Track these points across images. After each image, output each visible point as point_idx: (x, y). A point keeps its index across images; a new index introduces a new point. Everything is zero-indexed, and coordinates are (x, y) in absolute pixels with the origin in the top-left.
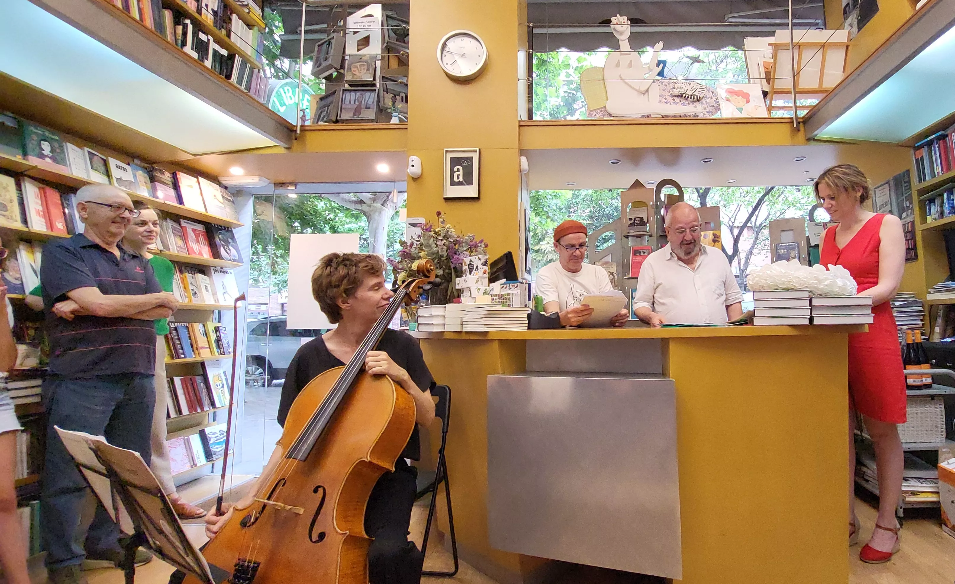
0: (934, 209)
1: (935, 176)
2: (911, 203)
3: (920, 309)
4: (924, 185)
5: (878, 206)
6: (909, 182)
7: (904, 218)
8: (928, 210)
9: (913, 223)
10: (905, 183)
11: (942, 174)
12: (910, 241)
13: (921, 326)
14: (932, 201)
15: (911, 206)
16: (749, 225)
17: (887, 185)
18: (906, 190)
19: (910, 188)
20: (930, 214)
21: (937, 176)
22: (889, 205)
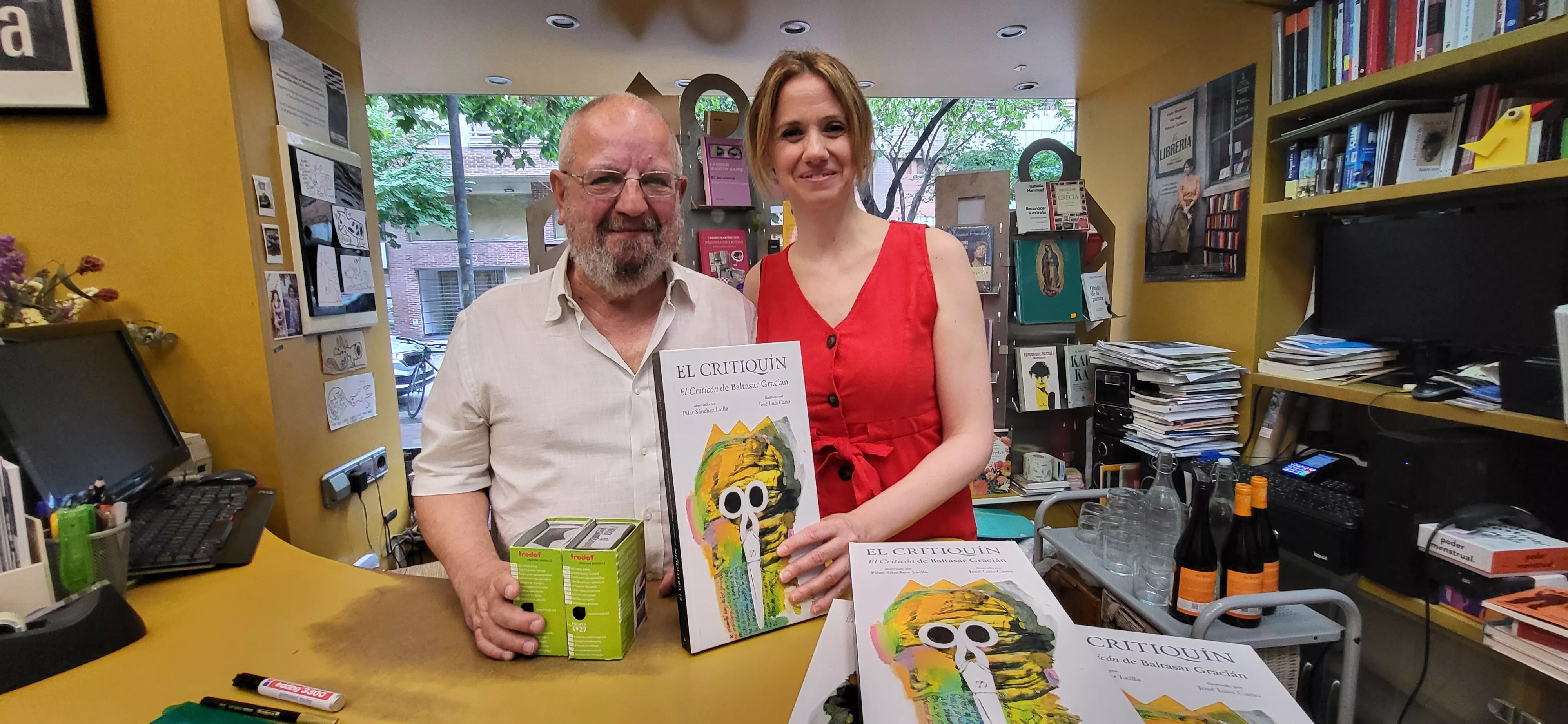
0: (1308, 165)
1: (1333, 83)
2: (1247, 144)
3: (1235, 385)
4: (1297, 104)
5: (1161, 148)
6: (1251, 94)
7: (1224, 180)
8: (1292, 166)
9: (1245, 194)
10: (1238, 97)
11: (1361, 75)
12: (1230, 234)
13: (1232, 420)
14: (1310, 143)
15: (1245, 154)
16: (918, 155)
17: (1190, 104)
18: (1237, 115)
19: (1251, 113)
20: (1296, 177)
21: (1339, 81)
22: (1190, 149)
